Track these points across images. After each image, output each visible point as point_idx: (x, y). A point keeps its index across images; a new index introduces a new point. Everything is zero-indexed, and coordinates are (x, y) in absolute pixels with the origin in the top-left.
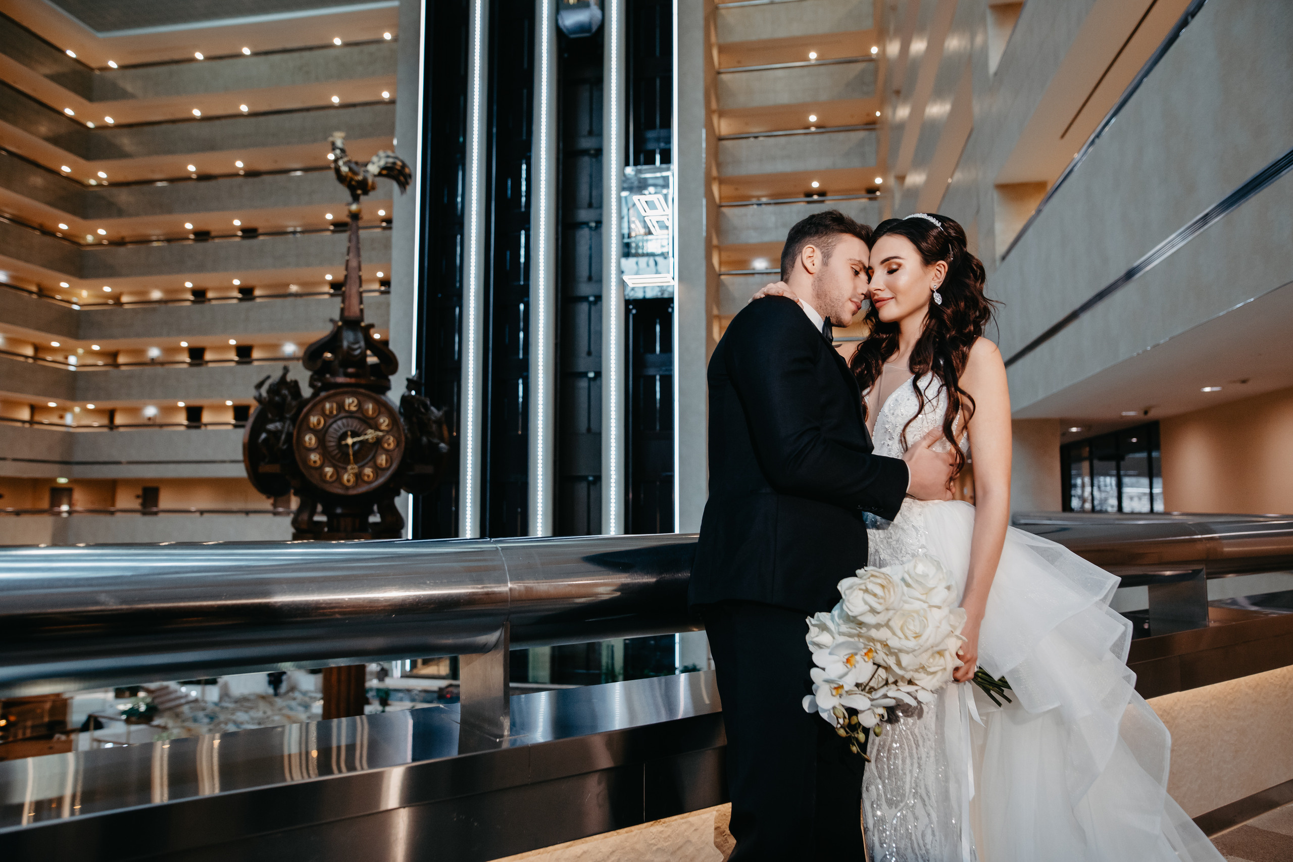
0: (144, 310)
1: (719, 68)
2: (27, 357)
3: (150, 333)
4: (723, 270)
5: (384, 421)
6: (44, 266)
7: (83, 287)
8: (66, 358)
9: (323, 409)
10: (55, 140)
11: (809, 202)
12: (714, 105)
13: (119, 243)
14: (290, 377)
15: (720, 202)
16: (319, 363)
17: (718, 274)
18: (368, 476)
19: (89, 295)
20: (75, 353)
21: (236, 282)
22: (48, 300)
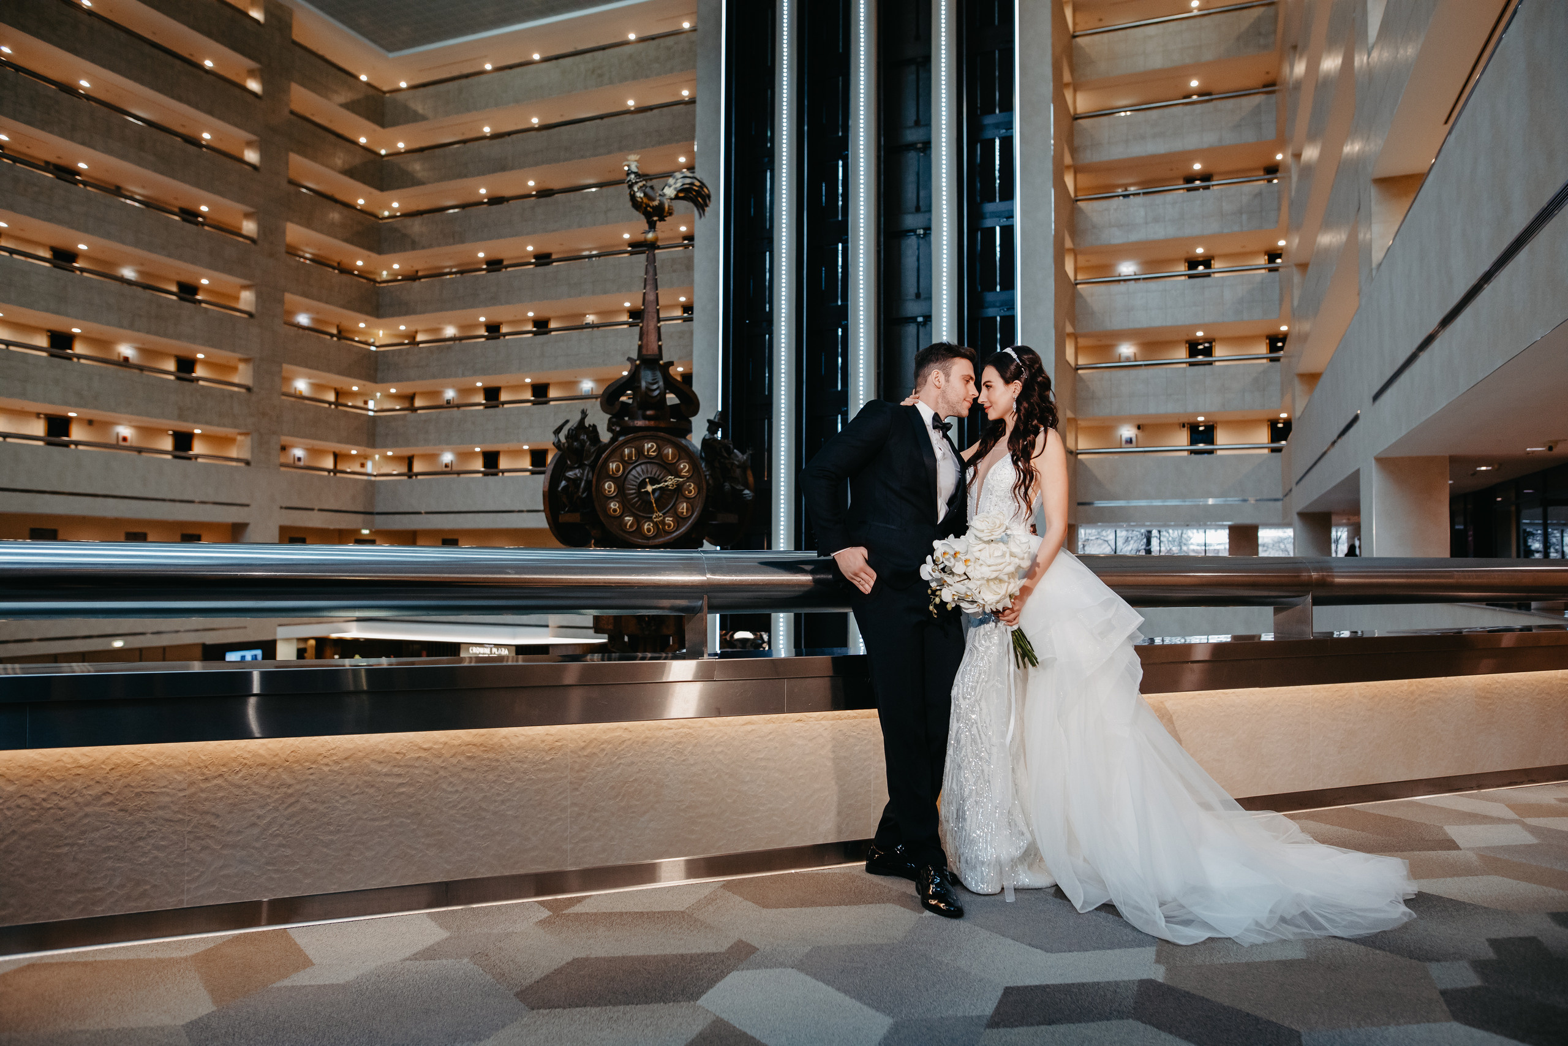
0: (438, 347)
1: (1074, 32)
2: (330, 403)
3: (445, 374)
4: (1080, 277)
5: (685, 467)
6: (344, 307)
7: (379, 327)
8: (366, 403)
9: (622, 455)
10: (350, 172)
11: (1189, 190)
12: (1067, 77)
13: (413, 277)
14: (589, 422)
15: (1076, 196)
16: (617, 407)
17: (1073, 285)
18: (669, 525)
19: (386, 336)
20: (373, 396)
21: (531, 314)
22: (348, 343)
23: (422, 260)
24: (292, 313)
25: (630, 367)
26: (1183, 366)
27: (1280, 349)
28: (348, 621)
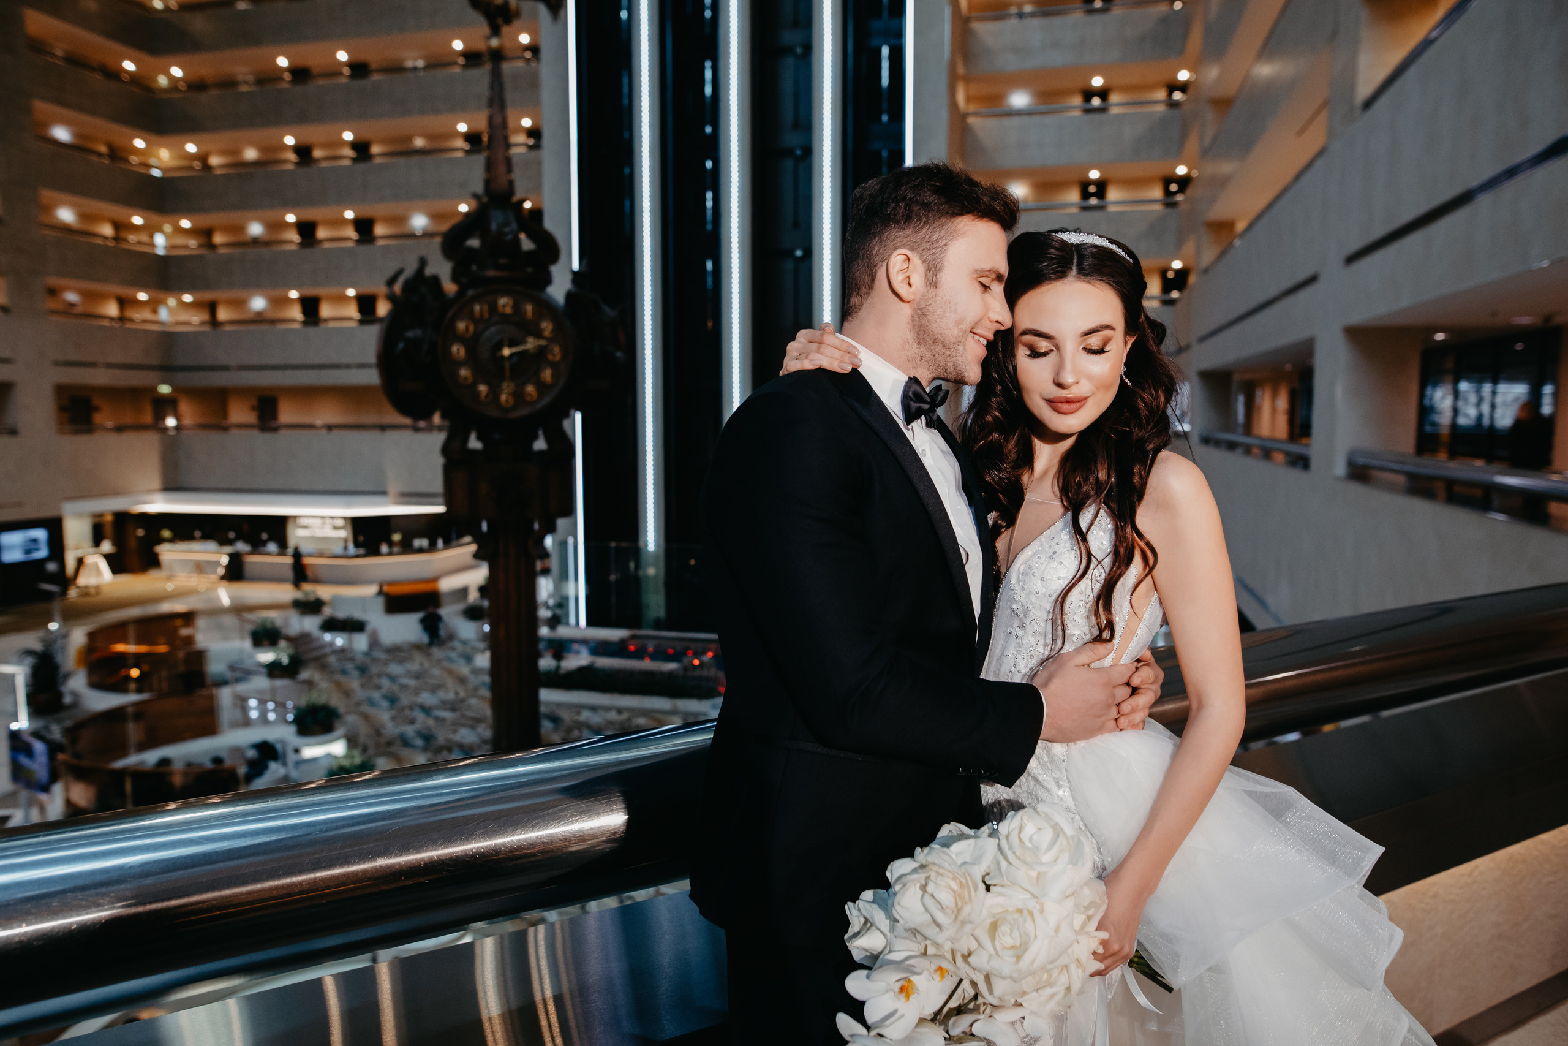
0: (240, 175)
2: (106, 238)
3: (249, 204)
4: (972, 108)
5: (547, 326)
7: (162, 146)
8: (151, 237)
9: (472, 311)
11: (1088, 12)
13: (200, 86)
14: (429, 271)
15: (969, 14)
16: (462, 253)
17: (964, 116)
18: (531, 395)
19: (171, 157)
20: (161, 231)
21: (348, 136)
22: (123, 165)
23: (209, 65)
24: (46, 125)
25: (474, 203)
26: (1075, 210)
27: (1175, 193)
28: (151, 491)
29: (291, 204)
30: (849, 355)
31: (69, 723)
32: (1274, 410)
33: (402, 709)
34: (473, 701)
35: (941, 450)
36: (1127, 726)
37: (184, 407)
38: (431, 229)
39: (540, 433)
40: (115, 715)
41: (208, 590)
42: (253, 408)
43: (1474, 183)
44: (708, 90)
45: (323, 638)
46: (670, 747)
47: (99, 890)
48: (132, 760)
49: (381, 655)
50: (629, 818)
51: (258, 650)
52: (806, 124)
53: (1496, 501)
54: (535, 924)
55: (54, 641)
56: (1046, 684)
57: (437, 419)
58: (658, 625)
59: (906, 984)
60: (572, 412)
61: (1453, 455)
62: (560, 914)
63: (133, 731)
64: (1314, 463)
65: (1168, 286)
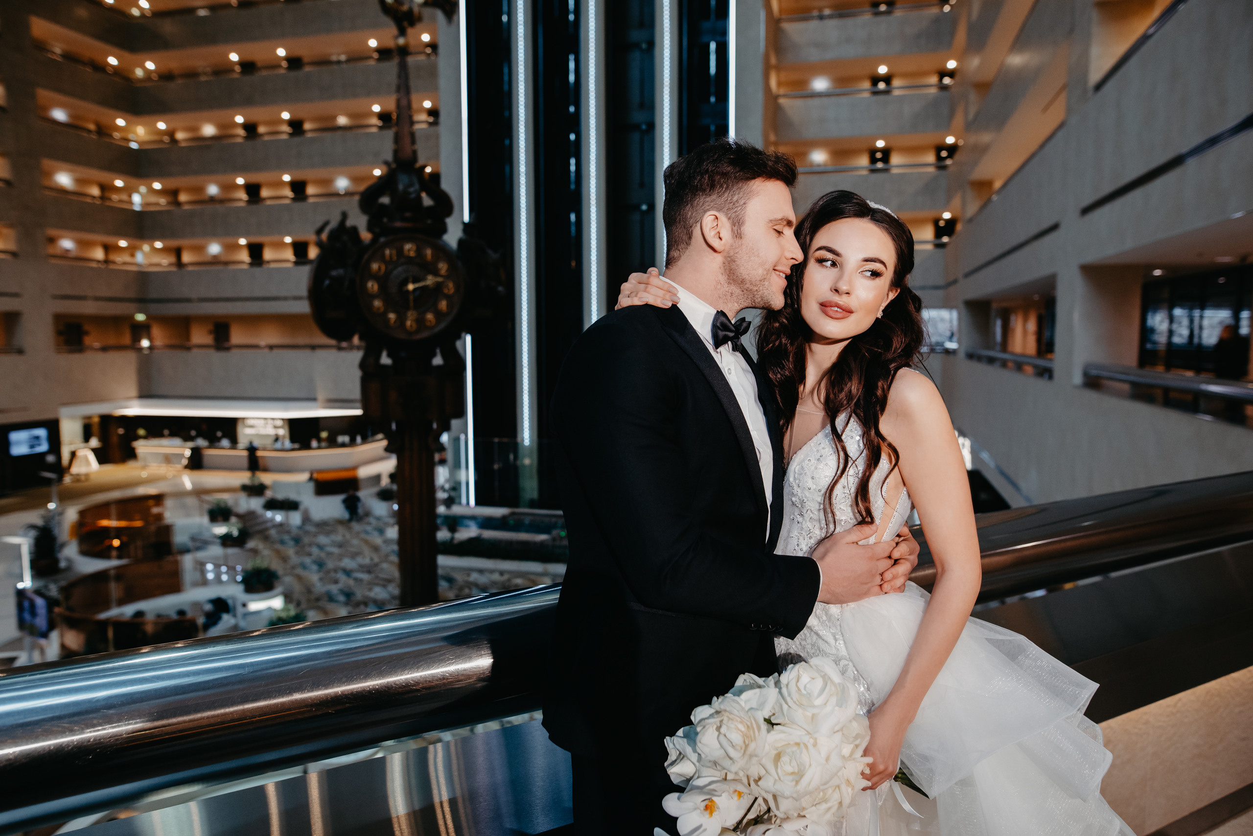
0: (198, 146)
2: (94, 197)
3: (209, 170)
4: (782, 91)
5: (443, 266)
6: (99, 103)
7: (139, 125)
8: (130, 196)
9: (383, 255)
11: (875, 13)
13: (169, 77)
14: (349, 223)
15: (780, 16)
16: (376, 208)
17: (776, 97)
18: (430, 321)
19: (145, 132)
20: (138, 192)
21: (286, 116)
22: (107, 140)
23: (176, 60)
24: (47, 108)
25: (385, 168)
26: (865, 172)
27: (945, 158)
28: (130, 398)
29: (241, 171)
30: (670, 294)
31: (63, 583)
32: (1025, 332)
33: (328, 572)
34: (385, 565)
35: (743, 369)
36: (890, 590)
37: (156, 331)
38: (353, 189)
39: (438, 351)
40: (100, 577)
41: (174, 476)
42: (210, 332)
43: (1184, 150)
44: (572, 78)
45: (265, 516)
46: (540, 603)
47: (72, 719)
48: (113, 612)
49: (312, 529)
50: (493, 662)
51: (215, 524)
52: (649, 105)
53: (1203, 404)
54: (434, 743)
55: (53, 518)
56: (823, 557)
57: (356, 340)
58: (532, 504)
59: (710, 804)
60: (463, 335)
61: (1168, 367)
62: (453, 735)
63: (115, 590)
64: (1057, 374)
65: (940, 232)
